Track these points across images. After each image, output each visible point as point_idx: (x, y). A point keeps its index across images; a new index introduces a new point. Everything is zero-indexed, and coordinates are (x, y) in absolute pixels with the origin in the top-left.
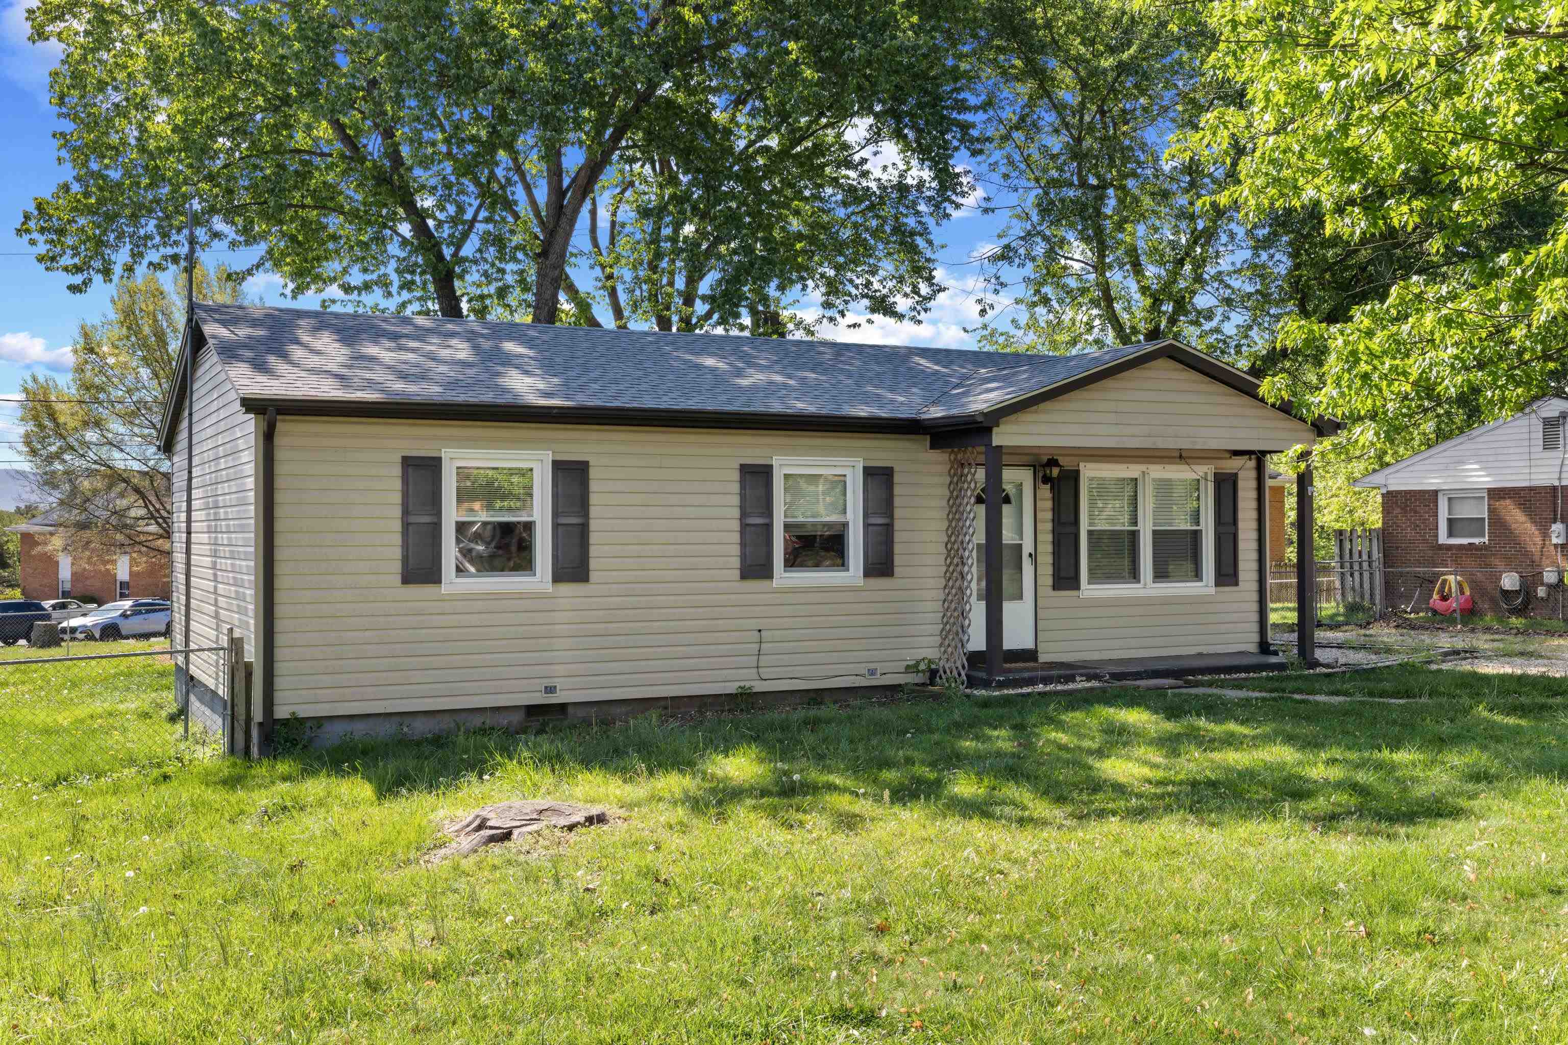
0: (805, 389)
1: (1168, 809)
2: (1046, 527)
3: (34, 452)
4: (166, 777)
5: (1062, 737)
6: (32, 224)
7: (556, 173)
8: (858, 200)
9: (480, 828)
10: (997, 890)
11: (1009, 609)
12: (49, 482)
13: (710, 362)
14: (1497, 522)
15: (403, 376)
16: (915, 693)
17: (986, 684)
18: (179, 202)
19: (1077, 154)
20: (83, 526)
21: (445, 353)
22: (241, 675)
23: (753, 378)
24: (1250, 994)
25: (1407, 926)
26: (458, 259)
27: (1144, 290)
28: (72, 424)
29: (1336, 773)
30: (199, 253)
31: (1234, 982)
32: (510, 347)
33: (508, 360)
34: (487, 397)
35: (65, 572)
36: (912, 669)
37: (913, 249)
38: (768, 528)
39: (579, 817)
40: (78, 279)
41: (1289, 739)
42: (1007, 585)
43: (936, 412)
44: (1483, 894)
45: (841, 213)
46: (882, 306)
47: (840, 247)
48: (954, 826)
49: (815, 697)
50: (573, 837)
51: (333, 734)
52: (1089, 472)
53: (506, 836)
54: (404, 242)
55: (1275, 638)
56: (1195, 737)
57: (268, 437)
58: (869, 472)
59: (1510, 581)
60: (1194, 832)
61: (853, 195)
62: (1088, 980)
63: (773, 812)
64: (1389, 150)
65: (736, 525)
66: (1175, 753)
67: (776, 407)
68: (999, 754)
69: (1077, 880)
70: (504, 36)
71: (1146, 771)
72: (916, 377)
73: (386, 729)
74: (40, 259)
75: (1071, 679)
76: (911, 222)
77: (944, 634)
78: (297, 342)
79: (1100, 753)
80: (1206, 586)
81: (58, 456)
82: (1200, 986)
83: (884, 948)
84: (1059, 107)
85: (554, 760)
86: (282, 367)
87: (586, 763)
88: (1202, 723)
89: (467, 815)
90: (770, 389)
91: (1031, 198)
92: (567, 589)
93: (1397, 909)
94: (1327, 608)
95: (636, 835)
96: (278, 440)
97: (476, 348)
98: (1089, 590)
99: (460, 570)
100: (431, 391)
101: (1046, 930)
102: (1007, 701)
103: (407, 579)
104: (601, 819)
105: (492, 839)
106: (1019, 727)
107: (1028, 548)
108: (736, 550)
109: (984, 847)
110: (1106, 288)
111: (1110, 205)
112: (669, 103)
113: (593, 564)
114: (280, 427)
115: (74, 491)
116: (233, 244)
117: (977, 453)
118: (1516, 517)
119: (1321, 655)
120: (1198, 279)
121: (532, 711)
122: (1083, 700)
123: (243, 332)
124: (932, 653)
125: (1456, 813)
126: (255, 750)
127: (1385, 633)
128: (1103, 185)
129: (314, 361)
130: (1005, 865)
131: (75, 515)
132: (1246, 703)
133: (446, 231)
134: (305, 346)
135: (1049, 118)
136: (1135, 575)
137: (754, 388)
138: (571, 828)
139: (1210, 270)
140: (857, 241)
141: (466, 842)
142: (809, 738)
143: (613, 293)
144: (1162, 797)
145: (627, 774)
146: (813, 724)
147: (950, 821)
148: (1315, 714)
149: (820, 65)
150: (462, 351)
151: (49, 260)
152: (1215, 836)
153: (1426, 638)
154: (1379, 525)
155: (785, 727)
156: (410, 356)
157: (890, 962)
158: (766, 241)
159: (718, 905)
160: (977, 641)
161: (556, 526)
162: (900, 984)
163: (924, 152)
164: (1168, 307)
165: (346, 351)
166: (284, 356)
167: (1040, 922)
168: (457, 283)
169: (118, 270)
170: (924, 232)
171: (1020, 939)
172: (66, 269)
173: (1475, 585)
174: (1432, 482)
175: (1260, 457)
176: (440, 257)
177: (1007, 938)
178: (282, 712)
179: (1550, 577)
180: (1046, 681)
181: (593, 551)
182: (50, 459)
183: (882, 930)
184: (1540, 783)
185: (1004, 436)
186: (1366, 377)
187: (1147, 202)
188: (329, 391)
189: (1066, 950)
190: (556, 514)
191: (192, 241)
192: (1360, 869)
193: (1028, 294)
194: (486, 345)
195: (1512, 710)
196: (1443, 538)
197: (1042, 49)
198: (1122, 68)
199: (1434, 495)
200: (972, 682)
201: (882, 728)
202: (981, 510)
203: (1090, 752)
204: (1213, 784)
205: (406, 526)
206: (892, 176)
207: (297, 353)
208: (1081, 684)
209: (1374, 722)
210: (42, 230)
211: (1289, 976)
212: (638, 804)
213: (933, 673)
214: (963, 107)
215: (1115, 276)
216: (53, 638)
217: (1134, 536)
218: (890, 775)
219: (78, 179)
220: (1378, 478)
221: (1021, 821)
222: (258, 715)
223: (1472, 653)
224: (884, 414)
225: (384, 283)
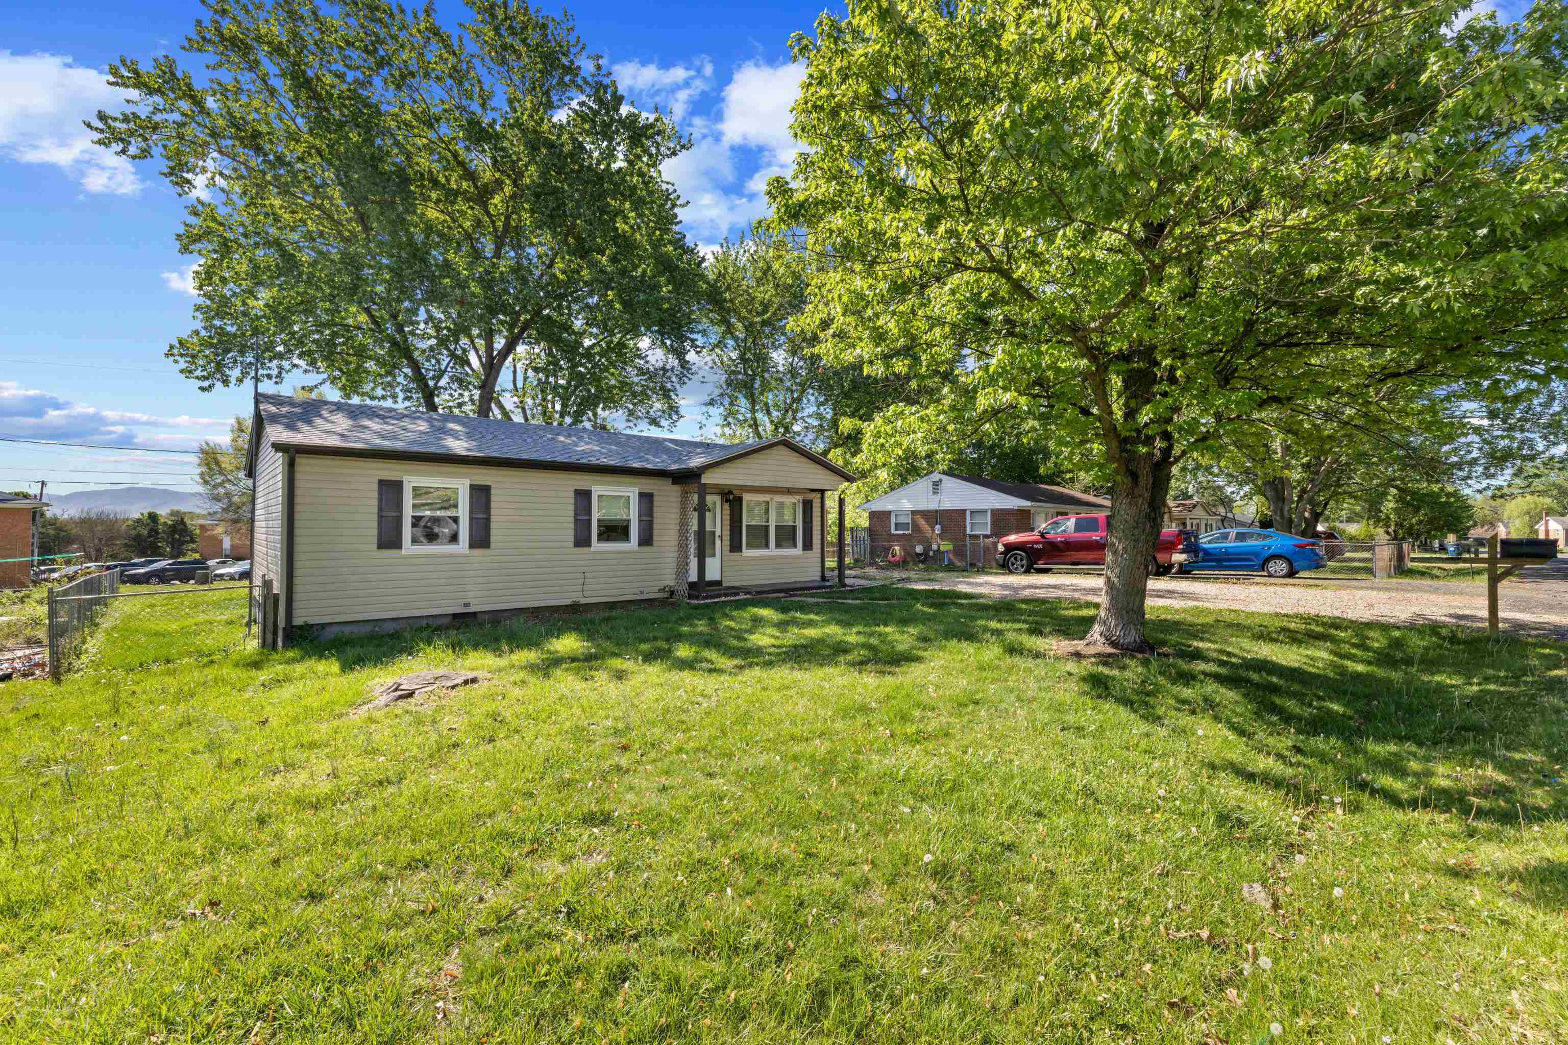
0: (610, 454)
1: (784, 661)
2: (727, 522)
3: (206, 482)
4: (212, 662)
5: (732, 624)
6: (175, 351)
7: (490, 347)
8: (643, 374)
9: (396, 690)
10: (695, 715)
11: (709, 561)
12: (216, 498)
13: (562, 439)
14: (915, 525)
15: (383, 437)
16: (663, 603)
17: (697, 598)
18: (270, 347)
19: (742, 358)
20: (235, 521)
21: (411, 427)
22: (270, 601)
23: (582, 447)
24: (834, 781)
25: (910, 729)
26: (436, 387)
27: (772, 422)
28: (229, 468)
29: (861, 639)
30: (284, 374)
31: (825, 773)
32: (451, 426)
33: (449, 433)
34: (433, 449)
35: (227, 544)
36: (662, 590)
37: (669, 398)
38: (589, 522)
39: (459, 681)
40: (206, 384)
41: (839, 623)
42: (708, 551)
43: (674, 467)
44: (941, 705)
45: (636, 379)
46: (654, 422)
47: (634, 394)
48: (676, 676)
49: (612, 605)
50: (453, 693)
51: (330, 633)
52: (747, 497)
53: (411, 694)
54: (406, 376)
55: (828, 574)
56: (794, 622)
57: (291, 466)
58: (641, 495)
59: (919, 549)
60: (798, 675)
61: (641, 372)
62: (742, 778)
63: (577, 671)
64: (896, 331)
65: (572, 520)
66: (784, 631)
67: (594, 461)
68: (701, 634)
69: (738, 707)
70: (459, 273)
71: (773, 641)
72: (668, 451)
73: (366, 629)
74: (182, 371)
75: (737, 594)
76: (669, 385)
77: (678, 574)
78: (320, 416)
79: (751, 632)
80: (798, 551)
81: (221, 484)
82: (806, 777)
83: (624, 761)
84: (736, 339)
85: (456, 646)
86: (305, 428)
87: (476, 647)
88: (798, 615)
89: (390, 681)
90: (593, 453)
91: (724, 378)
92: (477, 552)
93: (904, 718)
94: (848, 560)
95: (493, 690)
96: (297, 468)
97: (432, 426)
98: (747, 552)
99: (415, 541)
100: (399, 445)
101: (719, 743)
102: (707, 606)
103: (382, 545)
104: (474, 680)
105: (400, 697)
106: (711, 619)
107: (718, 533)
108: (572, 532)
109: (690, 688)
110: (755, 420)
111: (757, 384)
112: (549, 317)
113: (492, 539)
114: (298, 460)
115: (231, 504)
116: (306, 371)
117: (694, 487)
118: (922, 522)
119: (848, 581)
120: (794, 418)
121: (455, 616)
122: (742, 605)
123: (284, 410)
124: (672, 583)
125: (918, 659)
126: (280, 643)
127: (871, 571)
128: (755, 375)
129: (328, 426)
130: (700, 699)
131: (231, 515)
132: (817, 604)
133: (431, 374)
134: (325, 419)
135: (731, 342)
136: (767, 546)
137: (583, 452)
138: (453, 687)
139: (799, 415)
140: (643, 393)
141: (384, 699)
142: (604, 628)
143: (524, 409)
144: (779, 654)
145: (498, 652)
146: (608, 619)
147: (673, 673)
148: (847, 609)
149: (624, 303)
150: (423, 426)
151: (188, 372)
152: (807, 675)
153: (889, 574)
154: (867, 524)
155: (592, 622)
156: (390, 427)
157: (627, 771)
158: (597, 387)
159: (529, 736)
160: (693, 577)
161: (471, 519)
162: (631, 788)
163: (672, 350)
164: (781, 430)
165: (350, 422)
166: (309, 422)
167: (716, 738)
168: (436, 400)
169: (233, 380)
170: (675, 390)
171: (705, 750)
172: (197, 378)
173: (905, 550)
174: (889, 507)
175: (822, 492)
176: (427, 385)
177: (698, 749)
178: (298, 621)
179: (935, 547)
180: (726, 595)
181: (493, 532)
182: (215, 487)
183: (625, 748)
184: (954, 642)
185: (706, 479)
186: (882, 445)
187: (773, 383)
188: (333, 441)
189: (730, 756)
190: (471, 512)
191: (281, 368)
192: (881, 694)
193: (721, 422)
194: (438, 424)
195: (931, 606)
196: (893, 531)
197: (728, 311)
198: (764, 323)
199: (889, 513)
200: (690, 597)
201: (642, 621)
202: (696, 514)
203: (746, 631)
204: (804, 646)
205: (381, 517)
206: (660, 364)
207: (318, 421)
208: (742, 597)
209: (874, 612)
210: (181, 355)
211: (855, 768)
212: (500, 670)
213: (672, 593)
214: (692, 332)
215: (759, 416)
216: (205, 580)
217: (767, 528)
218: (644, 647)
219: (205, 328)
220: (867, 506)
221: (710, 671)
222: (281, 623)
223: (908, 580)
224: (650, 466)
225: (394, 397)
